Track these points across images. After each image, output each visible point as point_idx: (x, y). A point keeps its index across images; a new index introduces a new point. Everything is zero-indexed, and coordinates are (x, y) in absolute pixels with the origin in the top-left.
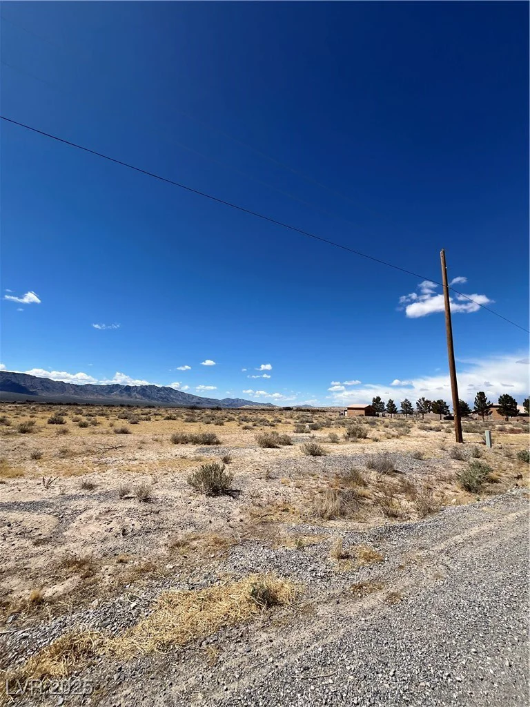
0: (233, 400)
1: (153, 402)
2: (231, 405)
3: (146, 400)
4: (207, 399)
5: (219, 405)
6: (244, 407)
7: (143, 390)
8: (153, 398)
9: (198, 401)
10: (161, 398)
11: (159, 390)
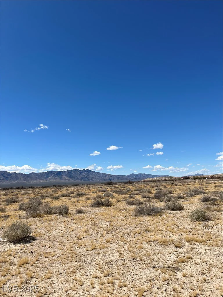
0: (137, 175)
1: (78, 181)
2: (136, 179)
3: (72, 181)
4: (117, 176)
5: (127, 179)
6: (147, 179)
7: (70, 173)
8: (77, 179)
9: (110, 178)
10: (83, 177)
11: (81, 172)
